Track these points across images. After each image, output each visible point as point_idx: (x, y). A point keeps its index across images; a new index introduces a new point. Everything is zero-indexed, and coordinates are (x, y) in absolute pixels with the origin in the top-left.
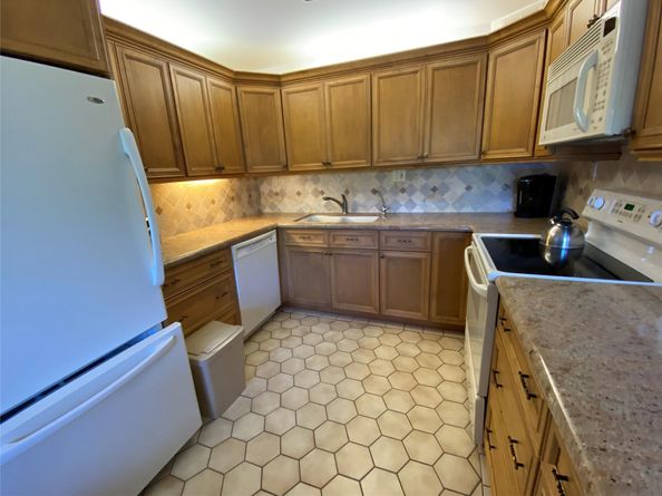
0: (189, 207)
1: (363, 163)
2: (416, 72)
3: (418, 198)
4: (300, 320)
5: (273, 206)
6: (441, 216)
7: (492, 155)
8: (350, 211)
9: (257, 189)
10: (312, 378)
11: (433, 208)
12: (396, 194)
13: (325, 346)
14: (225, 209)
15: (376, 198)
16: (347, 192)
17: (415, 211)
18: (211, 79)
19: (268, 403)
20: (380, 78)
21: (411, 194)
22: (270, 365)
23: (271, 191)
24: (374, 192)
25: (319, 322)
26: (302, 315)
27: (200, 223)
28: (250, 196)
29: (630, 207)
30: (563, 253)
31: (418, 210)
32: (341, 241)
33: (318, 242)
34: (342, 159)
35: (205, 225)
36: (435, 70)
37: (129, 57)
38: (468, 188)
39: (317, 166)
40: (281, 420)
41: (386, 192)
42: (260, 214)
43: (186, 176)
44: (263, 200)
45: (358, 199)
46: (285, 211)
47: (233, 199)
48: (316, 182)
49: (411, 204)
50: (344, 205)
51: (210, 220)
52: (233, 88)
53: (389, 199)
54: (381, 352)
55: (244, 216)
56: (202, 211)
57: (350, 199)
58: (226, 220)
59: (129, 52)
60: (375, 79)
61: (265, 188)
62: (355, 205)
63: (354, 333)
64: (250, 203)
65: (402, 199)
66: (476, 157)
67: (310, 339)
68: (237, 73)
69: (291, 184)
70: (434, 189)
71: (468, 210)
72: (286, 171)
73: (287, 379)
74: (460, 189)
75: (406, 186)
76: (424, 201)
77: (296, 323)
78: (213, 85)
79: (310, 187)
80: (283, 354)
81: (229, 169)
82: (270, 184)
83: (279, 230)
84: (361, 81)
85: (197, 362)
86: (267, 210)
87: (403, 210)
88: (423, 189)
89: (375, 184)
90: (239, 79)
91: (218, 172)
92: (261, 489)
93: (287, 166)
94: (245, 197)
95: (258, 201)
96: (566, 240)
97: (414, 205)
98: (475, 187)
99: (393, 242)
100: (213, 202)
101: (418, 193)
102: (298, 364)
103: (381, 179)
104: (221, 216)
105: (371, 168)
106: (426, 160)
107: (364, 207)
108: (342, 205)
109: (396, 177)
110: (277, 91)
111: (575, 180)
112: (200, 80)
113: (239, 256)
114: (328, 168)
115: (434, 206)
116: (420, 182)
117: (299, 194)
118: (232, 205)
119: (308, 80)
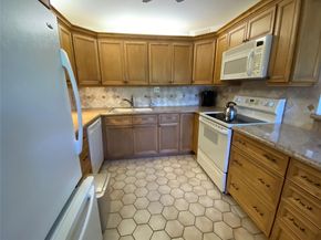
3: (165, 100)
5: (86, 104)
6: (175, 107)
7: (196, 83)
10: (145, 191)
12: (156, 98)
13: (141, 174)
15: (147, 100)
20: (152, 45)
21: (162, 98)
24: (146, 96)
29: (252, 101)
31: (165, 105)
33: (127, 122)
36: (175, 46)
38: (184, 96)
39: (120, 83)
41: (151, 97)
45: (138, 100)
48: (114, 91)
50: (132, 103)
52: (70, 34)
53: (153, 100)
54: (166, 169)
57: (135, 100)
60: (150, 45)
62: (137, 103)
63: (149, 165)
65: (159, 100)
66: (190, 83)
67: (130, 173)
68: (73, 26)
70: (171, 96)
71: (184, 104)
72: (100, 84)
73: (131, 196)
74: (181, 96)
75: (160, 94)
76: (168, 101)
79: (111, 94)
83: (103, 117)
84: (143, 45)
87: (159, 105)
88: (167, 96)
89: (146, 93)
90: (73, 29)
93: (101, 82)
96: (232, 113)
97: (164, 103)
98: (186, 95)
102: (132, 187)
103: (149, 91)
107: (141, 104)
109: (157, 90)
110: (95, 40)
111: (221, 92)
114: (126, 84)
115: (171, 103)
116: (165, 93)
117: (104, 97)
119: (114, 38)
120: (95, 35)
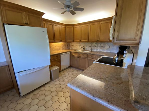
0: (56, 47)
1: (87, 41)
2: (97, 24)
4: (72, 69)
5: (72, 48)
8: (85, 50)
9: (69, 45)
10: (70, 78)
11: (102, 51)
12: (94, 47)
13: (75, 74)
14: (62, 48)
15: (90, 48)
16: (85, 46)
17: (98, 51)
18: (61, 26)
19: (62, 80)
20: (91, 25)
21: (97, 47)
22: (64, 75)
23: (71, 45)
24: (90, 46)
25: (76, 70)
26: (73, 68)
27: (57, 50)
28: (67, 46)
30: (116, 61)
32: (81, 55)
33: (77, 55)
34: (83, 40)
35: (58, 50)
36: (101, 23)
37: (48, 24)
38: (109, 47)
39: (79, 41)
40: (62, 83)
41: (92, 46)
42: (69, 49)
43: (55, 42)
44: (70, 47)
45: (87, 48)
46: (73, 49)
47: (64, 46)
49: (97, 49)
50: (84, 49)
51: (59, 49)
52: (65, 27)
53: (93, 48)
55: (66, 49)
56: (58, 48)
57: (85, 48)
58: (62, 50)
59: (48, 23)
60: (90, 25)
61: (70, 44)
62: (86, 49)
64: (67, 47)
65: (96, 48)
66: (109, 41)
67: (73, 72)
68: (66, 24)
69: (75, 44)
70: (102, 47)
73: (66, 78)
74: (107, 47)
75: (96, 46)
76: (100, 49)
77: (71, 69)
78: (61, 27)
79: (78, 45)
80: (67, 74)
81: (63, 41)
82: (71, 44)
83: (70, 52)
84: (87, 26)
85: (51, 71)
86: (71, 48)
87: (95, 50)
88: (100, 47)
89: (90, 45)
90: (66, 25)
91: (61, 41)
92: (56, 91)
93: (73, 41)
94: (66, 46)
95: (69, 47)
97: (98, 50)
98: (111, 47)
99: (90, 56)
100: (60, 46)
101: (99, 47)
102: (69, 76)
103: (91, 44)
104: (61, 49)
105: (88, 42)
106: (99, 41)
107: (88, 49)
108: (83, 49)
109: (95, 44)
110: (73, 27)
112: (59, 26)
113: (62, 56)
114: (81, 41)
115: (102, 50)
116: (99, 45)
117: (76, 46)
118: (64, 47)
119: (78, 25)
120: (73, 25)
